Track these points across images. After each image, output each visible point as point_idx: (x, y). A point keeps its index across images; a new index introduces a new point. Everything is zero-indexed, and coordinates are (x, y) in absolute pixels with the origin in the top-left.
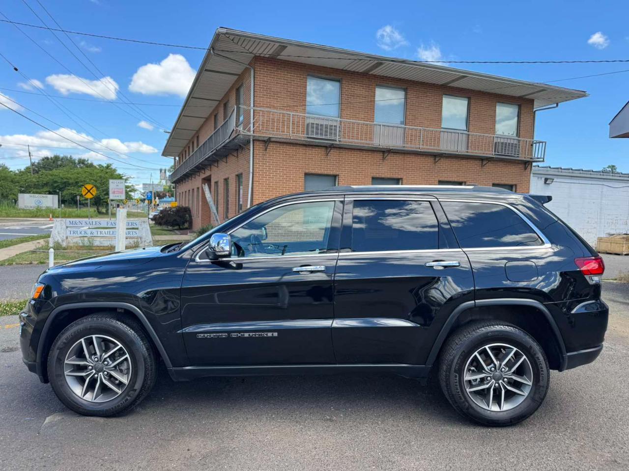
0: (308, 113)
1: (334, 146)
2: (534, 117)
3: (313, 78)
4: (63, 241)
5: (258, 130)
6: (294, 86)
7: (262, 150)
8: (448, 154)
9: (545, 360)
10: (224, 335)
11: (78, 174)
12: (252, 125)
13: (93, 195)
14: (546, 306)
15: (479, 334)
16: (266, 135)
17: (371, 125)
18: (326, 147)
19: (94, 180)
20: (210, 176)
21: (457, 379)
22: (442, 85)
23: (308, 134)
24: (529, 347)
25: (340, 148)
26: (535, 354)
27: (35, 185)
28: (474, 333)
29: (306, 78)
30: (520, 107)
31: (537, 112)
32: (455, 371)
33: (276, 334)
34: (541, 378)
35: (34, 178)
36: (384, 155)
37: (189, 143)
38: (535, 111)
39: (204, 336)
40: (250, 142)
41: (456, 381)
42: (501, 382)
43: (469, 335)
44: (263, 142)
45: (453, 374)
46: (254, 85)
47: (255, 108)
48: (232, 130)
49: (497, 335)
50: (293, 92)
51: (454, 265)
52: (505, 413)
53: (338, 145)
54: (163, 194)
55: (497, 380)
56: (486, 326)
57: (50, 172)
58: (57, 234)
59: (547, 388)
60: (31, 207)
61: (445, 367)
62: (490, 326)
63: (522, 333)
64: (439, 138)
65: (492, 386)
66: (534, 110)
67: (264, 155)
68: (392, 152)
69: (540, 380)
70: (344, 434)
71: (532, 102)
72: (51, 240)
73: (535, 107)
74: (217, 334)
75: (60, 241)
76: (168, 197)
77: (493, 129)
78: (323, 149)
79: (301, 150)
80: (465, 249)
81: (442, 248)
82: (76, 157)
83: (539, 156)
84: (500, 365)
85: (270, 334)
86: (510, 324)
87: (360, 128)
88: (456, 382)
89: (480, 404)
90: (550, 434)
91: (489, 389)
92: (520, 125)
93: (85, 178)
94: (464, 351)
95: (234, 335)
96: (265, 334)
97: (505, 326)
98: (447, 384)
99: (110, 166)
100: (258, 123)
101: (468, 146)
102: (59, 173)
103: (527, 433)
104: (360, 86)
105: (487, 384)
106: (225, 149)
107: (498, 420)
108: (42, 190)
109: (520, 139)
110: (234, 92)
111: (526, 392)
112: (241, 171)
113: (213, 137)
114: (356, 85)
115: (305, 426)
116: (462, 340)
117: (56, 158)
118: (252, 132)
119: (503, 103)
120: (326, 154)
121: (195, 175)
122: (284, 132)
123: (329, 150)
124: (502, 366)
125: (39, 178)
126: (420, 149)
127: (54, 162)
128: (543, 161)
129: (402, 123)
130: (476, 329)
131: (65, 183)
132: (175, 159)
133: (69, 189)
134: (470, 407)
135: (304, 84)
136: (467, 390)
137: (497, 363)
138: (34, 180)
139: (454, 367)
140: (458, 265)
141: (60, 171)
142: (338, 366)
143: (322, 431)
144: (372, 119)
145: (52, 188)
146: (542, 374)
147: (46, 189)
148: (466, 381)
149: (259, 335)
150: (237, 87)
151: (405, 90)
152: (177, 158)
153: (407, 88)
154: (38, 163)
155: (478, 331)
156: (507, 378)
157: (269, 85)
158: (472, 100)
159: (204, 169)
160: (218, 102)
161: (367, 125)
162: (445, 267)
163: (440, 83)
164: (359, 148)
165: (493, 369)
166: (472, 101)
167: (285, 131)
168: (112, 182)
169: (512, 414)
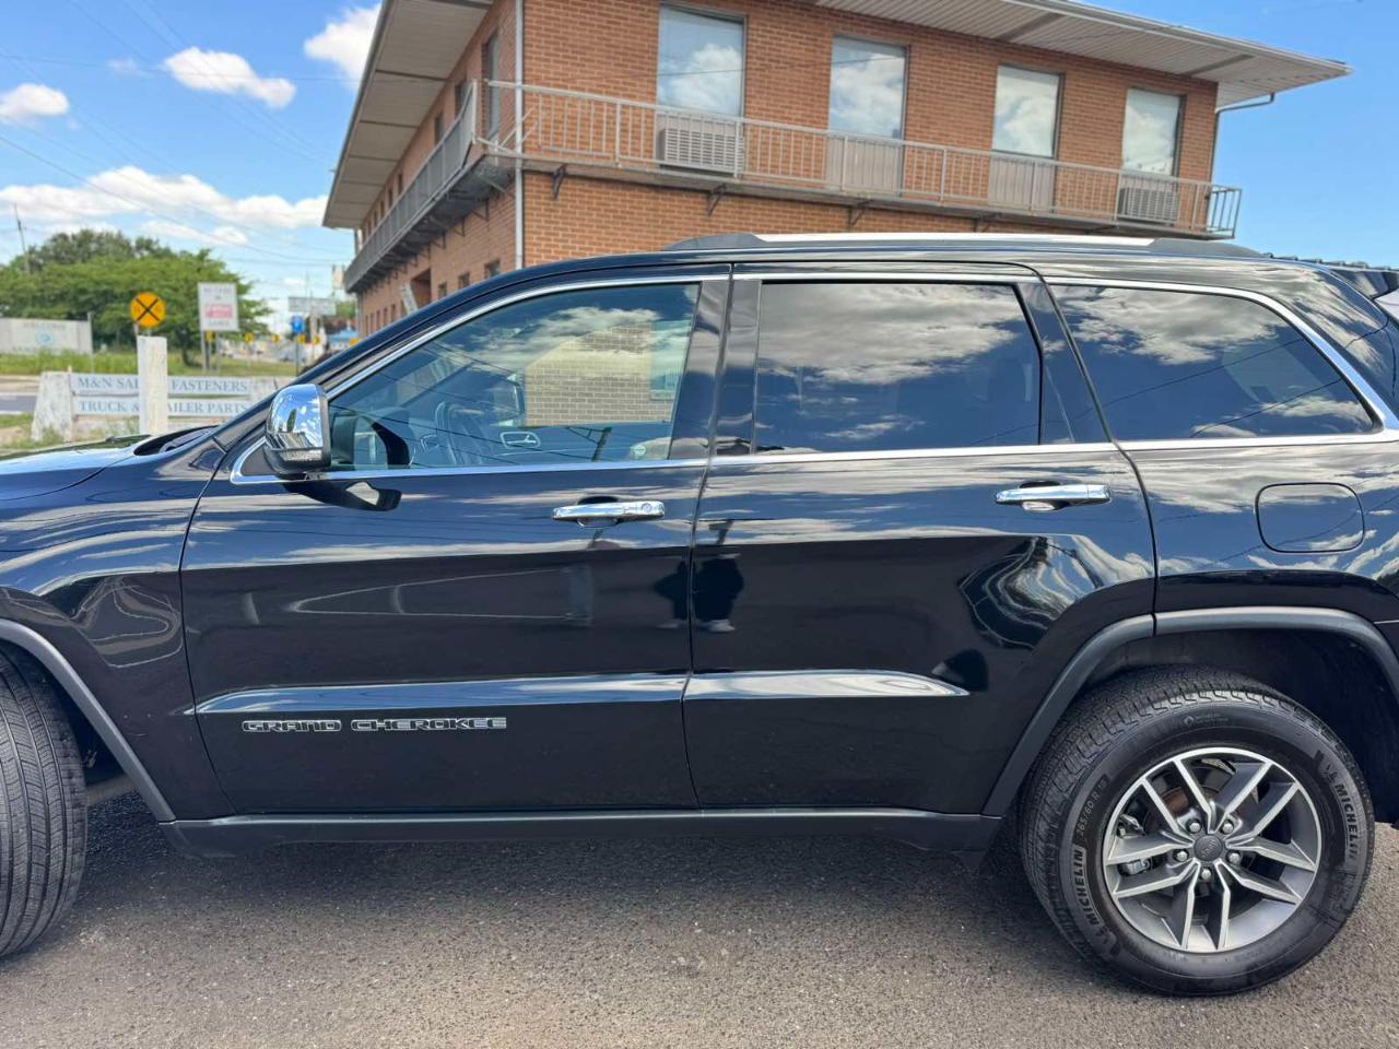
0: (661, 104)
1: (729, 190)
2: (1215, 128)
3: (673, 13)
4: (65, 426)
5: (534, 146)
6: (626, 31)
7: (546, 198)
8: (1008, 216)
9: (1361, 795)
10: (330, 725)
11: (134, 272)
12: (518, 130)
13: (157, 319)
14: (1379, 629)
15: (1156, 719)
16: (552, 159)
17: (821, 138)
18: (707, 193)
19: (171, 287)
20: (428, 272)
21: (1084, 862)
22: (997, 40)
23: (661, 155)
24: (1313, 756)
25: (744, 196)
26: (1333, 777)
27: (34, 298)
28: (1136, 717)
29: (657, 12)
30: (1183, 99)
31: (1222, 115)
32: (1077, 839)
33: (500, 723)
34: (1348, 849)
35: (30, 282)
36: (850, 217)
37: (382, 193)
38: (1219, 113)
39: (266, 726)
40: (514, 176)
41: (1078, 869)
42: (1221, 866)
43: (1120, 726)
44: (549, 178)
45: (1069, 848)
46: (524, 27)
47: (527, 87)
48: (467, 144)
49: (1211, 724)
50: (626, 48)
51: (1092, 496)
52: (1231, 957)
53: (739, 186)
54: (340, 322)
55: (1207, 860)
56: (1175, 695)
57: (69, 268)
58: (49, 409)
59: (1366, 875)
60: (27, 349)
61: (1042, 827)
62: (1190, 692)
63: (1292, 709)
64: (986, 176)
65: (1191, 878)
66: (1217, 110)
67: (552, 211)
68: (871, 209)
69: (1343, 854)
70: (729, 1025)
71: (1211, 88)
72: (35, 426)
73: (1219, 102)
74: (312, 722)
75: (57, 427)
76: (349, 328)
77: (1116, 157)
78: (700, 198)
79: (645, 200)
80: (1127, 445)
81: (1050, 442)
82: (132, 236)
83: (1224, 226)
84: (1219, 813)
85: (481, 723)
86: (1256, 685)
87: (792, 144)
88: (1080, 874)
89: (1154, 934)
90: (1373, 1025)
91: (1183, 886)
92: (1181, 147)
93: (150, 283)
94: (1104, 777)
95: (362, 725)
96: (464, 724)
97: (1237, 690)
98: (1049, 878)
99: (207, 254)
100: (534, 128)
101: (1054, 199)
102: (90, 271)
103: (1300, 1021)
104: (793, 36)
105: (1178, 871)
106: (457, 197)
107: (1210, 981)
108: (51, 310)
109: (1180, 180)
110: (478, 54)
111: (1296, 893)
112: (495, 255)
113: (429, 168)
114: (783, 34)
115: (608, 995)
116: (1100, 742)
117: (86, 237)
118: (519, 150)
119: (1142, 89)
120: (707, 209)
121: (396, 270)
122: (600, 151)
123: (714, 201)
124: (1227, 814)
125: (44, 281)
126: (939, 200)
127: (80, 246)
128: (1233, 237)
129: (896, 134)
130: (1144, 706)
131: (105, 293)
132: (356, 235)
133: (117, 309)
134: (1124, 943)
135: (652, 27)
136: (1115, 894)
137: (1209, 807)
138: (32, 285)
139: (1074, 826)
140: (1103, 496)
141: (94, 266)
142: (703, 815)
143: (661, 1013)
144: (822, 120)
145: (76, 305)
146: (1352, 837)
147: (61, 308)
148: (1109, 866)
149: (446, 724)
150: (485, 38)
151: (906, 51)
152: (360, 233)
153: (910, 46)
154: (44, 248)
155: (1150, 711)
156: (1237, 852)
157: (561, 30)
158: (1067, 82)
159: (415, 255)
160: (440, 85)
161: (809, 137)
162: (1061, 504)
163: (995, 33)
164: (789, 196)
165: (1195, 826)
166: (1070, 84)
167: (604, 148)
168: (206, 290)
169: (1253, 960)
